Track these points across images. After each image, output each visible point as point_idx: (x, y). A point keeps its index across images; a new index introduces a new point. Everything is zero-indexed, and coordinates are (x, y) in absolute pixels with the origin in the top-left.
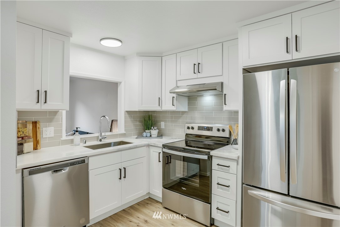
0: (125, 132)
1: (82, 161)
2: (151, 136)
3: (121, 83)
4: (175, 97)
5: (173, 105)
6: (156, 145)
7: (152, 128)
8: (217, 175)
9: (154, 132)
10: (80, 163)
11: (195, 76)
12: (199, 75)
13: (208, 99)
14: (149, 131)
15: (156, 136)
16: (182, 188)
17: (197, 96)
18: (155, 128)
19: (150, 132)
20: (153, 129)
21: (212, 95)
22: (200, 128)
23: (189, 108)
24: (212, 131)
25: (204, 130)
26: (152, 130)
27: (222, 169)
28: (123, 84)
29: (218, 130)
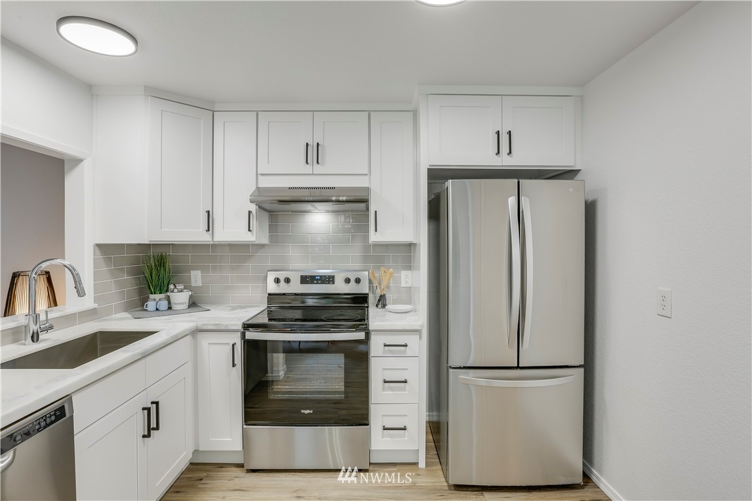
0: (96, 306)
1: (55, 414)
2: (170, 308)
3: (77, 161)
4: (254, 212)
5: (249, 230)
6: (223, 328)
7: (172, 287)
8: (380, 367)
9: (180, 298)
10: (52, 422)
11: (308, 169)
12: (318, 169)
13: (319, 220)
14: (162, 296)
15: (186, 306)
16: (302, 411)
17: (292, 212)
18: (180, 287)
19: (168, 299)
20: (176, 290)
21: (328, 212)
22: (305, 280)
23: (271, 237)
24: (333, 283)
25: (315, 282)
26: (173, 292)
27: (391, 352)
28: (86, 166)
29: (348, 281)
